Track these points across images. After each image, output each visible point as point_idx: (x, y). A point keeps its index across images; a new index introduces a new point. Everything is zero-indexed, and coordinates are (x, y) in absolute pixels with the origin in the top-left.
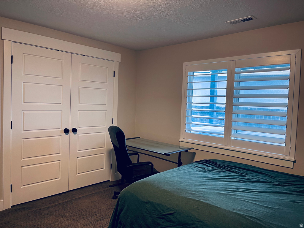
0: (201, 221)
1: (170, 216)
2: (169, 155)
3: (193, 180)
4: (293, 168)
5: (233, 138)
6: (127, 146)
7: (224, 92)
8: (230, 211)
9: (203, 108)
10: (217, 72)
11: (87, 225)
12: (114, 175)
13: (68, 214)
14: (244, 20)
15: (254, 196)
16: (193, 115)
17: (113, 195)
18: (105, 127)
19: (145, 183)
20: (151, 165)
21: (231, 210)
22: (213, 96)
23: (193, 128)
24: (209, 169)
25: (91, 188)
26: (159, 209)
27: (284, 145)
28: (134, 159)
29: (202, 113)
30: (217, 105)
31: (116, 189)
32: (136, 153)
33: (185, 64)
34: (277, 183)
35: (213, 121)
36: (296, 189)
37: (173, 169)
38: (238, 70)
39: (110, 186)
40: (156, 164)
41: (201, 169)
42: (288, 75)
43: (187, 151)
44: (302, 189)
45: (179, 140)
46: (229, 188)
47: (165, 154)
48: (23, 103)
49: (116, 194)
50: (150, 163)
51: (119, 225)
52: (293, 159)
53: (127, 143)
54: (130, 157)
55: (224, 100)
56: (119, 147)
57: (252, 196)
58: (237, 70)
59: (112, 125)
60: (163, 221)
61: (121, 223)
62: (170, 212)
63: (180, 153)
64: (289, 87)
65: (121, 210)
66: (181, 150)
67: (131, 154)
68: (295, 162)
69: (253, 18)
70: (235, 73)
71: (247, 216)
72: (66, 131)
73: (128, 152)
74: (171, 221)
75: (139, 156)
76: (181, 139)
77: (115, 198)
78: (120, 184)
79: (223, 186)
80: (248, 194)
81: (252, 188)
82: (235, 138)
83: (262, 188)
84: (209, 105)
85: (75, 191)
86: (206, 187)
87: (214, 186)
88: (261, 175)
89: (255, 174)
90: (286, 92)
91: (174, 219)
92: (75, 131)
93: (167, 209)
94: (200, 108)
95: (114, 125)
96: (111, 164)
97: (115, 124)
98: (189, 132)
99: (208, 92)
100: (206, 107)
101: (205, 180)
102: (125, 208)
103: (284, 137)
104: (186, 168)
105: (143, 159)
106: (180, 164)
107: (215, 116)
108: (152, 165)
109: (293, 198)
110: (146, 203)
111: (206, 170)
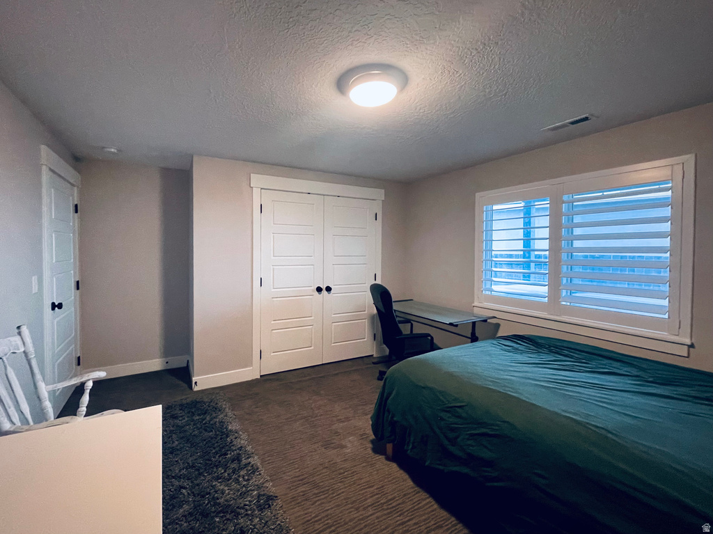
0: (508, 422)
1: (458, 410)
2: (456, 326)
3: (494, 363)
4: (687, 357)
5: (564, 303)
6: (395, 311)
7: (545, 233)
8: (556, 413)
9: (510, 258)
10: (534, 202)
11: (346, 409)
12: (379, 349)
13: (322, 392)
14: (573, 123)
15: (603, 396)
16: (496, 267)
17: (378, 375)
18: (366, 285)
19: (420, 361)
20: (429, 338)
21: (559, 412)
22: (528, 239)
23: (494, 288)
24: (521, 348)
25: (349, 363)
26: (441, 398)
27: (666, 316)
28: (405, 329)
29: (510, 264)
30: (536, 253)
31: (381, 368)
32: (408, 321)
33: (478, 195)
34: (651, 379)
35: (529, 277)
36: (693, 393)
37: (463, 346)
38: (569, 197)
39: (374, 363)
40: (438, 337)
41: (509, 348)
42: (669, 198)
43: (485, 321)
44: (708, 395)
45: (473, 305)
46: (557, 379)
47: (451, 324)
48: (273, 258)
49: (382, 374)
50: (429, 335)
51: (386, 414)
52: (688, 341)
53: (395, 307)
54: (400, 325)
55: (545, 245)
56: (383, 311)
57: (599, 395)
58: (565, 198)
59: (374, 282)
60: (449, 415)
61: (389, 411)
62: (459, 404)
63: (474, 323)
64: (671, 219)
65: (389, 394)
66: (475, 319)
67: (401, 322)
68: (692, 346)
69: (590, 117)
70: (563, 202)
71: (587, 423)
72: (319, 290)
73: (397, 319)
74: (459, 417)
75: (412, 325)
76: (476, 304)
77: (380, 379)
78: (388, 361)
79: (545, 374)
80: (591, 390)
81: (600, 383)
82: (569, 304)
83: (621, 385)
84: (522, 253)
85: (331, 365)
86: (516, 374)
87: (530, 374)
88: (619, 364)
89: (606, 361)
90: (666, 227)
91: (464, 415)
92: (329, 289)
93: (453, 400)
94: (507, 257)
95: (377, 282)
96: (375, 335)
97: (379, 282)
98: (488, 293)
99: (520, 234)
100: (517, 256)
101: (514, 364)
102: (394, 392)
103: (665, 302)
104: (483, 346)
105: (419, 329)
106: (474, 339)
107: (533, 270)
108: (432, 338)
109: (687, 407)
110: (424, 388)
111: (517, 349)
